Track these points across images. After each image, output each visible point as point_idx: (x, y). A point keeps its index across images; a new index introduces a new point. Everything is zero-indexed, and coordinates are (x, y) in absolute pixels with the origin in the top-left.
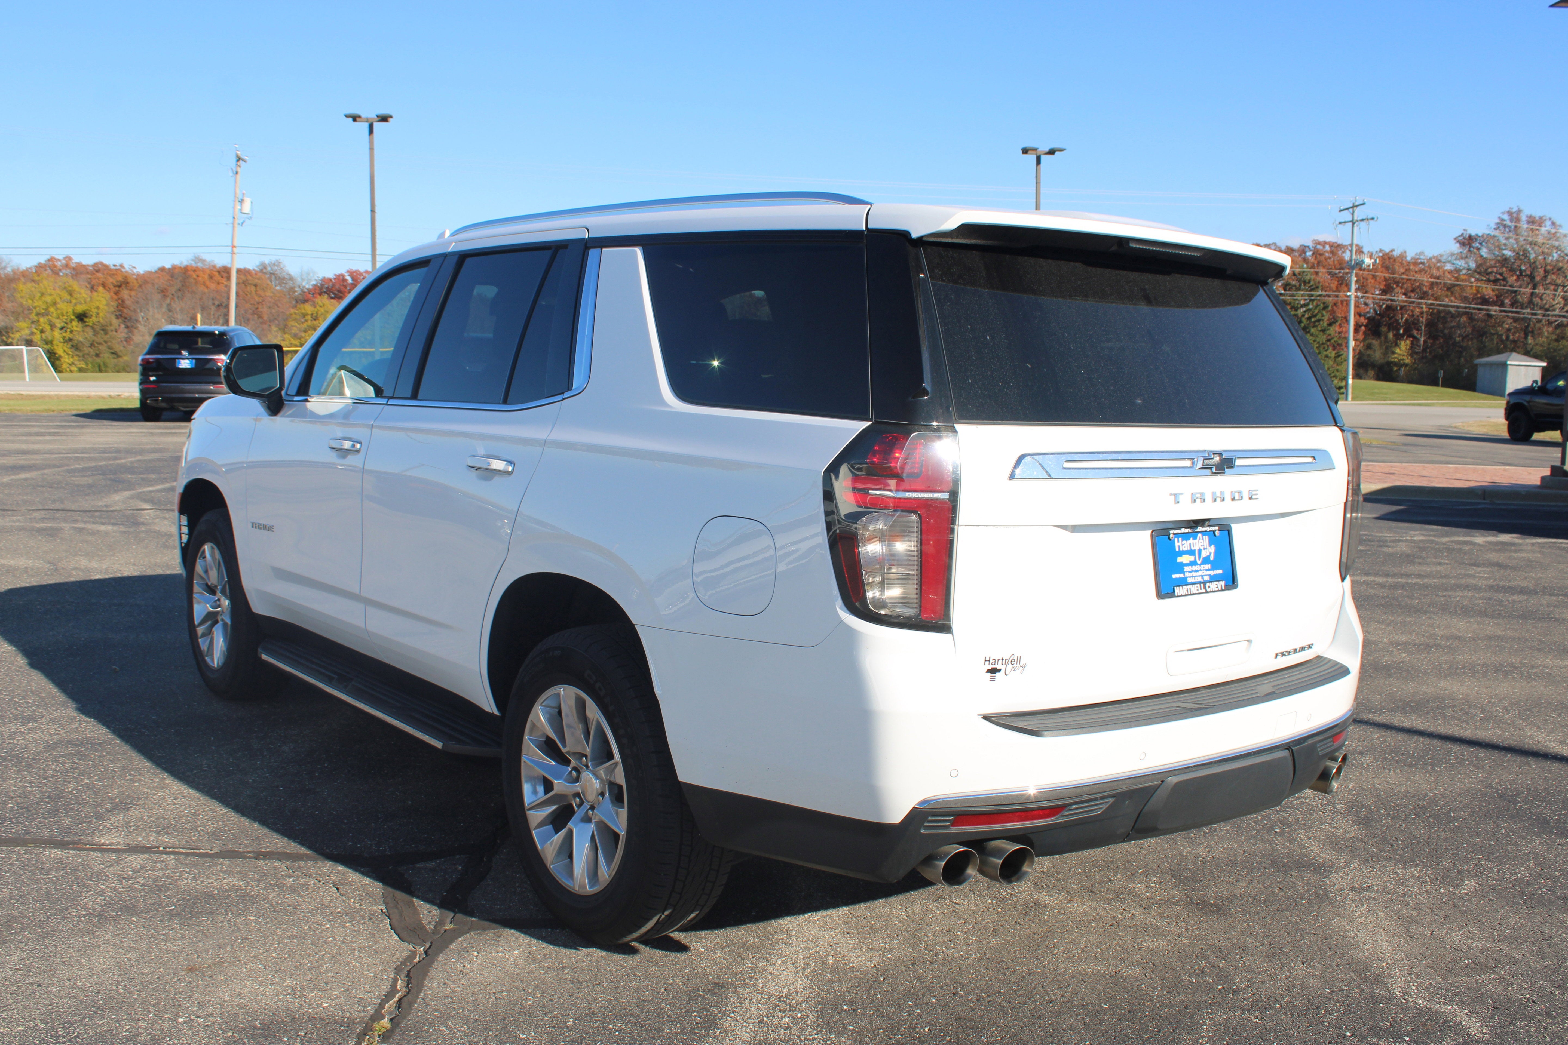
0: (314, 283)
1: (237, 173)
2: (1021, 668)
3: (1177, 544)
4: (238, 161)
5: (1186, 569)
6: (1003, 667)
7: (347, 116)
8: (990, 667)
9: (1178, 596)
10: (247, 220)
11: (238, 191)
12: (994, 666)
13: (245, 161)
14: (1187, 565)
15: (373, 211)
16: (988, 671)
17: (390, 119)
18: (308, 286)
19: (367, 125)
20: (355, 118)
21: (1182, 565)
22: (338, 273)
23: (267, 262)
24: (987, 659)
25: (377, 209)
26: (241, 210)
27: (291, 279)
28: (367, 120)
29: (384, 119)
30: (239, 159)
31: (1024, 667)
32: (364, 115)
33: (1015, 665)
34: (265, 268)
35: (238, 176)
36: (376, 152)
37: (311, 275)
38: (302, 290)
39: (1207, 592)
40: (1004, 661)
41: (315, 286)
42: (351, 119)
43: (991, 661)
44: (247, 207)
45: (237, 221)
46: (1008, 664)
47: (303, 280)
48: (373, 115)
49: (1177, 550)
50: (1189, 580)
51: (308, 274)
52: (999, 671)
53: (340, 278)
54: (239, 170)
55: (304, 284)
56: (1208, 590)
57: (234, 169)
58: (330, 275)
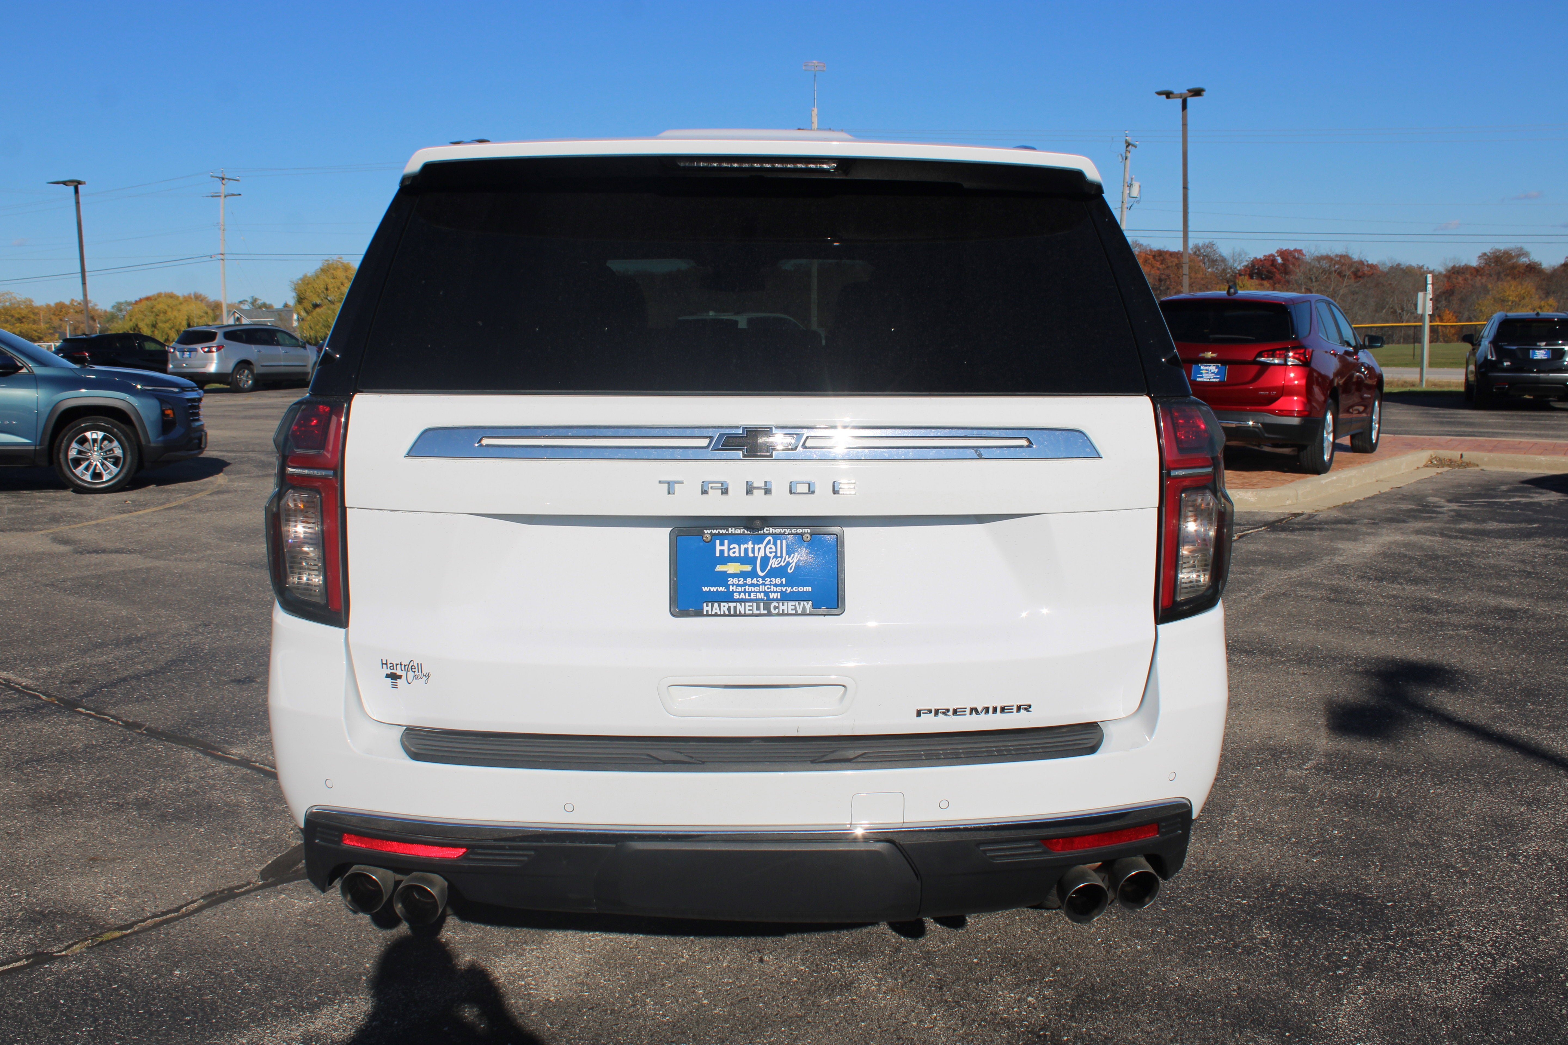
0: (1246, 263)
1: (1126, 158)
2: (425, 678)
3: (718, 548)
4: (1127, 147)
5: (731, 581)
6: (403, 674)
7: (1159, 93)
8: (389, 671)
9: (708, 615)
10: (1135, 203)
11: (1127, 177)
12: (393, 671)
13: (1136, 147)
14: (733, 576)
15: (1185, 188)
16: (388, 676)
17: (1204, 93)
18: (1239, 267)
19: (1179, 101)
20: (1168, 95)
21: (725, 576)
22: (1267, 253)
23: (1200, 245)
24: (384, 662)
25: (1190, 186)
26: (1129, 194)
27: (1224, 260)
28: (1180, 96)
29: (1197, 92)
30: (1128, 145)
31: (428, 676)
32: (1176, 91)
33: (416, 673)
34: (1199, 250)
35: (1128, 161)
36: (1189, 127)
37: (1243, 256)
38: (1233, 271)
39: (769, 614)
40: (403, 666)
41: (1246, 266)
42: (1164, 96)
43: (389, 666)
44: (1135, 192)
45: (1125, 206)
46: (408, 670)
47: (1234, 261)
48: (1184, 91)
49: (718, 554)
50: (736, 596)
51: (1240, 255)
52: (400, 677)
53: (1271, 260)
54: (1129, 155)
55: (1235, 265)
56: (774, 612)
57: (1124, 155)
58: (1260, 256)
